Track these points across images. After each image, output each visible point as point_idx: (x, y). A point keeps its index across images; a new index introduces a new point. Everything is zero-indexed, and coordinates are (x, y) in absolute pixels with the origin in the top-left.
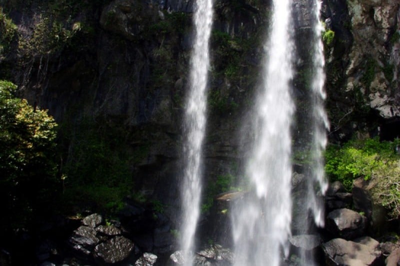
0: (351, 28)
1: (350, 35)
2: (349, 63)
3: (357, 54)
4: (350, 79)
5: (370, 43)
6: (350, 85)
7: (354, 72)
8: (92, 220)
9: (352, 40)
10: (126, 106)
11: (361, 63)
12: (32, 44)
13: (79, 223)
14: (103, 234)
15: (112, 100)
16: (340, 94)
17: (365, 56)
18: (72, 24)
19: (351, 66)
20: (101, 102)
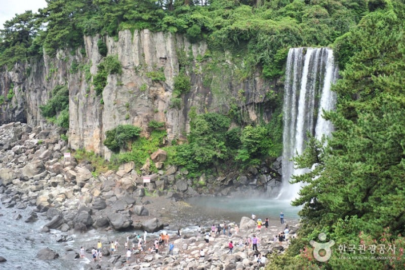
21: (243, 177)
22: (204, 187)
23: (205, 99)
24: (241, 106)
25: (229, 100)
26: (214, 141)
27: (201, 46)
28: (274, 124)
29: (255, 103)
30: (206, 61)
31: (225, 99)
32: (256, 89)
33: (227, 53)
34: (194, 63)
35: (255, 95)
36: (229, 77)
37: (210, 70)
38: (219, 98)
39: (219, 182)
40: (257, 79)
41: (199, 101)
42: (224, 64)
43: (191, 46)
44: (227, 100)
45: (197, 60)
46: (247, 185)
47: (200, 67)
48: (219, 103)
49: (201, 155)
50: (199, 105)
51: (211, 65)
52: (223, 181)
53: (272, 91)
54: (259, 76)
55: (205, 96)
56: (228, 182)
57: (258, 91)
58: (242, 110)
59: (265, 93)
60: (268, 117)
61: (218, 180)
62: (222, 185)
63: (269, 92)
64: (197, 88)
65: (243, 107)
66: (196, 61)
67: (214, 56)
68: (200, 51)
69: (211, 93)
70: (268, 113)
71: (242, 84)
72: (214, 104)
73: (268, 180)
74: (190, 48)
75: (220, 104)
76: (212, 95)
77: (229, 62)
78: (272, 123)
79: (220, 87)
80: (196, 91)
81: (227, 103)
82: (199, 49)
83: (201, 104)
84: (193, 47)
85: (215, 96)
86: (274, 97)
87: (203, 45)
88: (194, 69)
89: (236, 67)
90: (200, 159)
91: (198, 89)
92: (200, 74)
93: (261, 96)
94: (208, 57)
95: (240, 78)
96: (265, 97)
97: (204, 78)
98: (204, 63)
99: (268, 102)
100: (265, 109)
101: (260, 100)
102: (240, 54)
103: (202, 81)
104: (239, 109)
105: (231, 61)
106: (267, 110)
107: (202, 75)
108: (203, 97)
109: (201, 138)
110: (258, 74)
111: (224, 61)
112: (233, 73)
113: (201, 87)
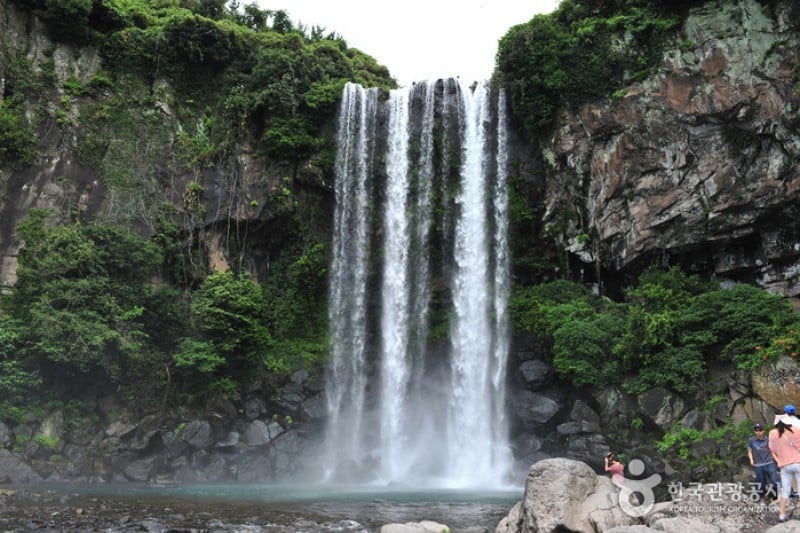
3: (553, 200)
4: (548, 224)
5: (566, 187)
7: (552, 217)
9: (545, 188)
11: (557, 210)
16: (539, 240)
17: (561, 202)
21: (198, 423)
22: (54, 457)
23: (78, 197)
24: (190, 228)
25: (155, 207)
26: (110, 302)
27: (83, 57)
28: (275, 287)
29: (233, 222)
30: (94, 97)
31: (142, 203)
32: (238, 184)
33: (163, 85)
34: (56, 93)
35: (236, 200)
36: (162, 147)
37: (103, 119)
38: (124, 199)
39: (114, 440)
40: (244, 159)
41: (59, 198)
42: (150, 112)
43: (54, 49)
44: (148, 205)
45: (66, 87)
46: (211, 449)
47: (75, 110)
48: (126, 211)
49: (59, 337)
50: (58, 210)
51: (107, 107)
52: (125, 438)
53: (286, 191)
54: (250, 153)
55: (80, 190)
56: (146, 439)
57: (245, 188)
58: (191, 238)
59: (266, 195)
60: (258, 270)
61: (110, 432)
62: (125, 450)
63: (280, 193)
64: (55, 161)
65: (197, 231)
66: (61, 91)
67: (122, 87)
68: (77, 71)
69: (101, 182)
70: (259, 261)
71: (197, 172)
72: (106, 213)
73: (273, 435)
74: (49, 54)
75: (128, 216)
76: (103, 188)
77: (165, 108)
78: (270, 287)
79: (131, 170)
80: (53, 169)
81: (148, 215)
82: (75, 65)
83: (65, 207)
84: (58, 51)
85: (113, 192)
86: (291, 209)
87: (89, 56)
88: (52, 109)
89: (180, 128)
90: (55, 351)
91: (60, 165)
92: (71, 124)
93: (254, 202)
94: (102, 85)
95: (193, 156)
96: (265, 207)
97: (81, 138)
98: (89, 101)
99: (271, 222)
100: (254, 248)
101: (251, 214)
102: (196, 98)
103: (75, 145)
104: (183, 235)
105: (170, 106)
106: (258, 253)
107: (78, 130)
108: (73, 189)
109: (65, 281)
110: (247, 148)
111: (150, 104)
112: (172, 140)
113: (69, 162)
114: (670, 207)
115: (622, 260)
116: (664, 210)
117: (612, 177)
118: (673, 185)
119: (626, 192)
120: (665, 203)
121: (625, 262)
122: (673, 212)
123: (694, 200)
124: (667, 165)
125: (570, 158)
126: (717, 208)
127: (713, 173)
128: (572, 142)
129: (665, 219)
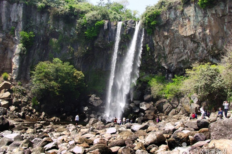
0: (154, 46)
1: (154, 48)
2: (154, 55)
3: (156, 53)
4: (156, 59)
5: (160, 50)
6: (156, 60)
7: (157, 57)
8: (93, 96)
9: (154, 50)
10: (102, 66)
11: (158, 55)
12: (77, 53)
13: (90, 97)
14: (96, 99)
15: (98, 65)
16: (154, 62)
17: (159, 53)
18: (86, 47)
19: (155, 56)
20: (96, 65)
34: (37, 28)
42: (59, 30)
82: (41, 19)
84: (37, 17)
89: (66, 33)
97: (43, 38)
107: (42, 36)
112: (64, 37)
113: (40, 44)
114: (181, 57)
115: (172, 69)
116: (180, 58)
117: (168, 49)
118: (182, 52)
119: (172, 52)
120: (180, 56)
121: (173, 70)
122: (182, 59)
123: (186, 56)
124: (180, 47)
125: (159, 43)
126: (191, 59)
127: (189, 50)
128: (159, 39)
129: (180, 60)
